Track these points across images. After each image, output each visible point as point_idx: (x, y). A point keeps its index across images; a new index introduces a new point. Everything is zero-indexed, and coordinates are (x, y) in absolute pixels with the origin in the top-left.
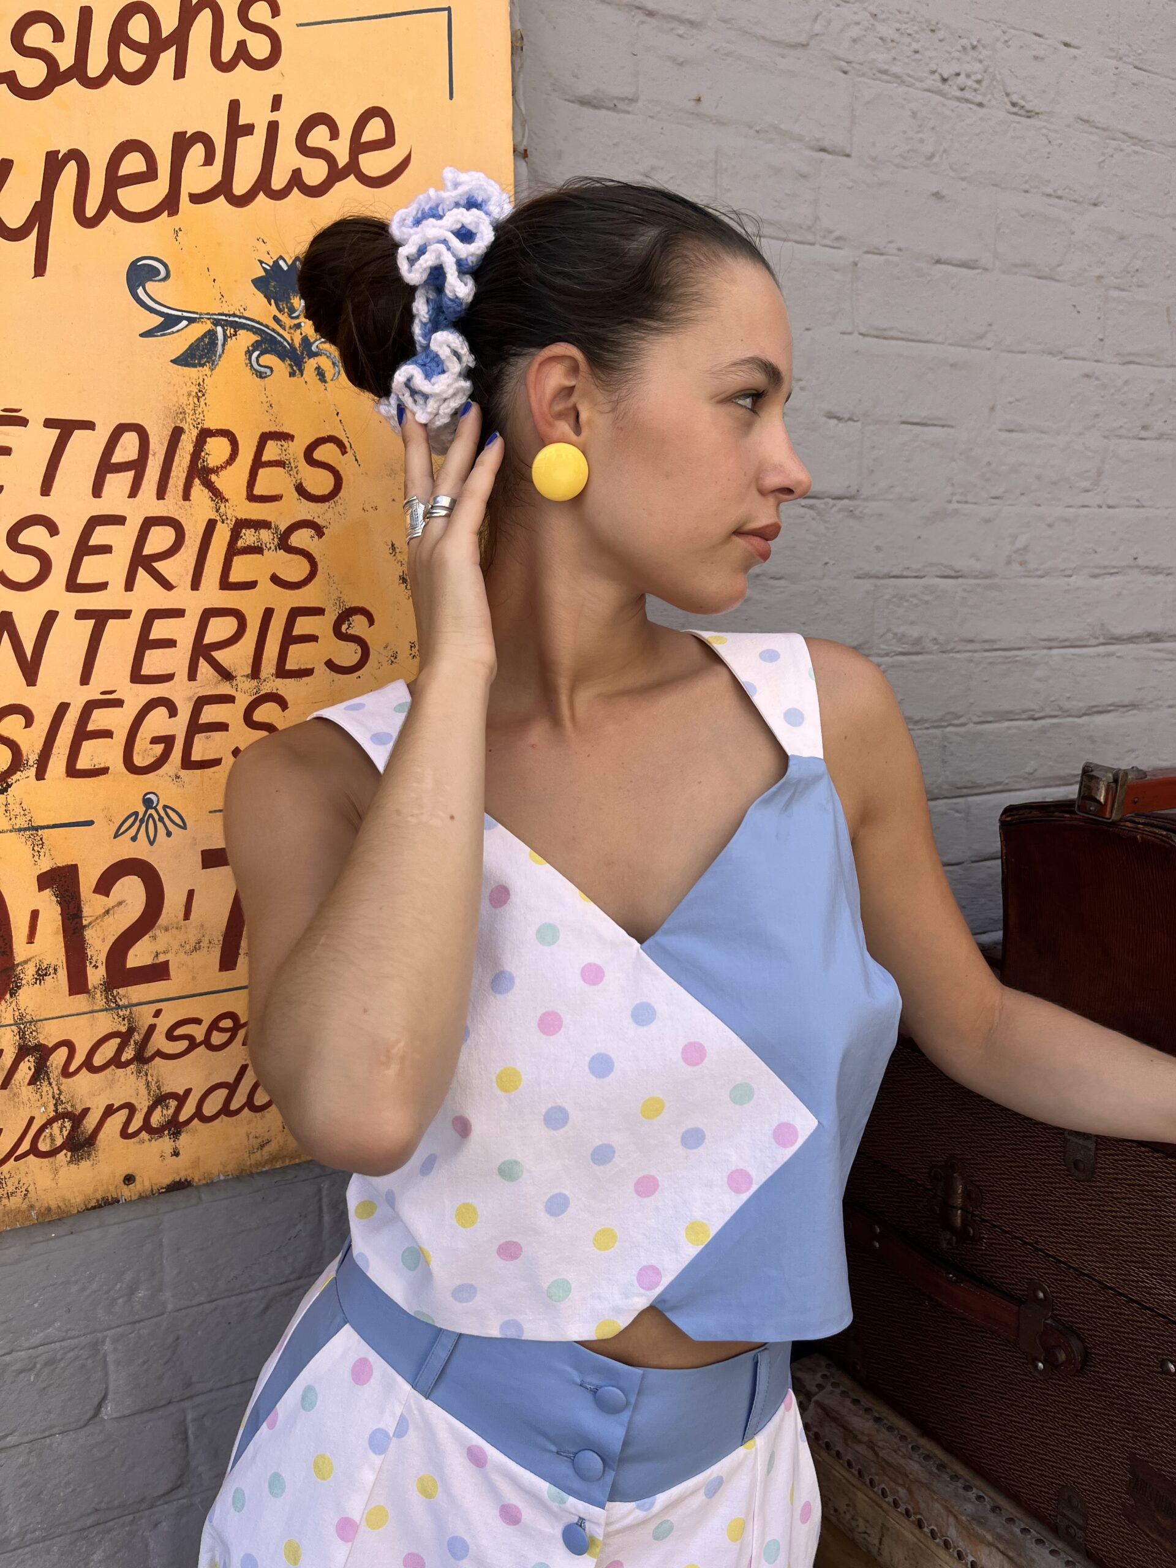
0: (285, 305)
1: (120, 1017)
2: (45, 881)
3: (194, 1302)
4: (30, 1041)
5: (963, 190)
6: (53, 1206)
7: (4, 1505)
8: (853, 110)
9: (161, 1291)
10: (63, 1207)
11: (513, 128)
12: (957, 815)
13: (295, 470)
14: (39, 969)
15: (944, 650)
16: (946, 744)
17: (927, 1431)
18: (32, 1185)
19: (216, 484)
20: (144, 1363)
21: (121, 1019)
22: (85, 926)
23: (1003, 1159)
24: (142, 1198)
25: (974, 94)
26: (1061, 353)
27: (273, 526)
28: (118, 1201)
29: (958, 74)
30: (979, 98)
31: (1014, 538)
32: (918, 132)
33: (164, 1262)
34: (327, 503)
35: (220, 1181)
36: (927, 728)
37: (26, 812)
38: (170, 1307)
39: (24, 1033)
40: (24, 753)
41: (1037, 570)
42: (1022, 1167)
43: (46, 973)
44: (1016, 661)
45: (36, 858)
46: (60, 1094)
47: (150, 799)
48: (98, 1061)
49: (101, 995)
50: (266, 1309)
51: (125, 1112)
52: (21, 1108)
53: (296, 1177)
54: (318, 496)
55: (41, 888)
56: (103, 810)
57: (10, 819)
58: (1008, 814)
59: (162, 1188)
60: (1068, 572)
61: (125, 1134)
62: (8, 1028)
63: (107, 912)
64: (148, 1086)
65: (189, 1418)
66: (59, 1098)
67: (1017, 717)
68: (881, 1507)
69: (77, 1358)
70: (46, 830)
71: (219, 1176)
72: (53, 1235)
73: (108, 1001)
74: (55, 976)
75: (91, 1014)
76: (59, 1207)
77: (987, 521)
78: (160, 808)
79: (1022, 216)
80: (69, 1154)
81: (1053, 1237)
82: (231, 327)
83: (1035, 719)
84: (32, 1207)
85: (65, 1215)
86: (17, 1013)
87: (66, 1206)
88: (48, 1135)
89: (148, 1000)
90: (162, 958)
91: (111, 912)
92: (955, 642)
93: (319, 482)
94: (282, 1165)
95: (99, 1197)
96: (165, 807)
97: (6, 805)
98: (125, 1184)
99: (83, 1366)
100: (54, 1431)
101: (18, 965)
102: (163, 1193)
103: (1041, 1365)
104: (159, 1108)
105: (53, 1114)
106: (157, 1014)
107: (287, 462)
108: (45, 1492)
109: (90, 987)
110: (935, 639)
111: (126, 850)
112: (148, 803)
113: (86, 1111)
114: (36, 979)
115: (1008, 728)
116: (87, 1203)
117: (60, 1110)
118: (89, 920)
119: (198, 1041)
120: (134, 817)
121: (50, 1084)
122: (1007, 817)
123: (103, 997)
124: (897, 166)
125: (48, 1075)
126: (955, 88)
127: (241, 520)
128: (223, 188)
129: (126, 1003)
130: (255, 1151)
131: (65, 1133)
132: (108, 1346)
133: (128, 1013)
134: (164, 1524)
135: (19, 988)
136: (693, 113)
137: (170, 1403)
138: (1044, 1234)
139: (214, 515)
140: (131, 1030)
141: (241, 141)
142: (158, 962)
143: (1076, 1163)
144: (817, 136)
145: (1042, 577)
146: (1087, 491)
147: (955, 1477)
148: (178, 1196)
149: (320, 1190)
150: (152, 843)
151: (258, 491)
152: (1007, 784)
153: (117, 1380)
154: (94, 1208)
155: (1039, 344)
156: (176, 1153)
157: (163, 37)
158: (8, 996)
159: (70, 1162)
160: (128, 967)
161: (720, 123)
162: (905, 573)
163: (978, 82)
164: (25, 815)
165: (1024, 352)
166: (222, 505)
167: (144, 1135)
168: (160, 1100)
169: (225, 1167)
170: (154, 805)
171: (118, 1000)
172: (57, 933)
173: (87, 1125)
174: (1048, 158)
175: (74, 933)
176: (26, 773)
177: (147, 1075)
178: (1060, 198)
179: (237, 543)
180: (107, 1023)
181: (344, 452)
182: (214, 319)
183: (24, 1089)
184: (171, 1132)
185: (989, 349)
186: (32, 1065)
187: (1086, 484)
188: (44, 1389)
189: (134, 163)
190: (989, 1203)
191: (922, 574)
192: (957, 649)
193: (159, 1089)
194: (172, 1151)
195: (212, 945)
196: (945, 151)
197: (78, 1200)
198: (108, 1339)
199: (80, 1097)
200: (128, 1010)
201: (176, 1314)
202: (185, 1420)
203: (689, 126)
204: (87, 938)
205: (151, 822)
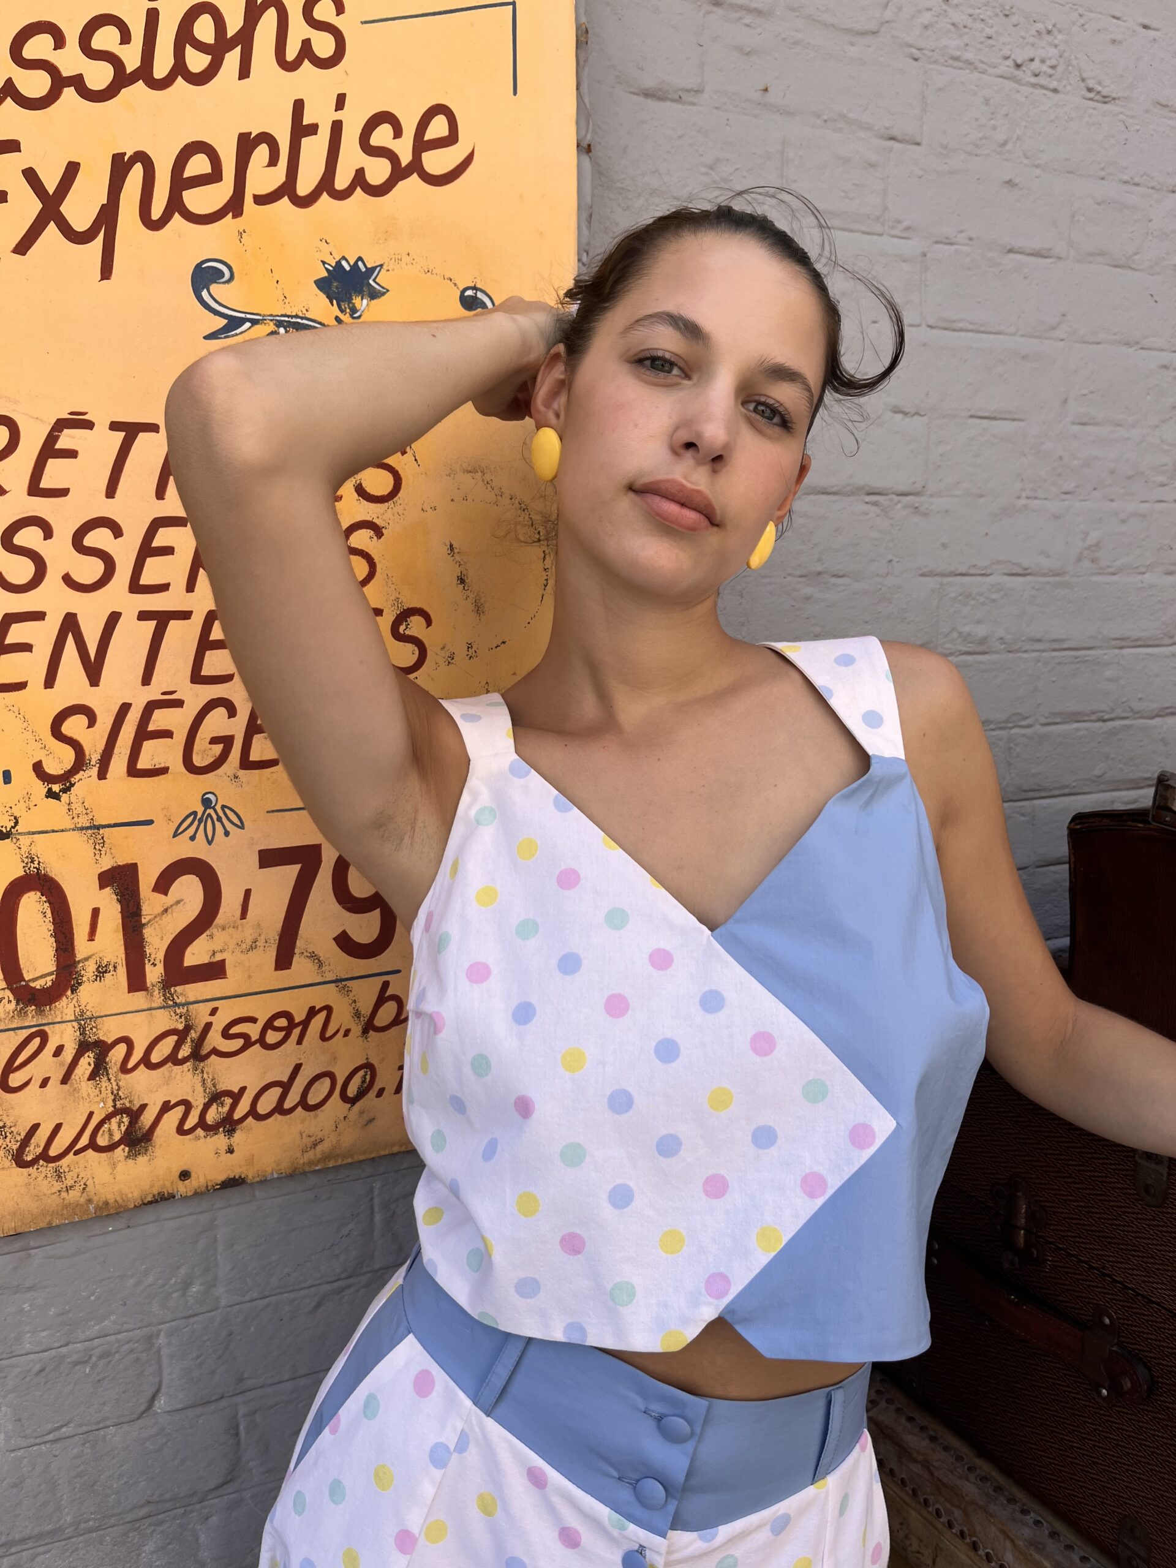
0: (346, 306)
1: (177, 1014)
2: (106, 879)
3: (247, 1298)
4: (90, 1037)
5: (1037, 177)
6: (111, 1201)
7: (59, 1495)
8: (924, 97)
9: (214, 1286)
10: (120, 1201)
11: (577, 123)
12: (1022, 818)
14: (99, 966)
15: (1011, 649)
16: (1012, 745)
17: (983, 1452)
18: (90, 1180)
20: (198, 1357)
21: (178, 1017)
22: (144, 925)
23: (1069, 1180)
24: (197, 1194)
25: (1048, 79)
26: (1138, 343)
28: (174, 1197)
29: (1032, 60)
30: (1054, 84)
31: (1086, 534)
32: (992, 119)
33: (219, 1257)
34: (386, 504)
35: (275, 1179)
36: (992, 730)
37: (88, 811)
38: (223, 1302)
39: (84, 1029)
40: (87, 753)
41: (1109, 567)
42: (1090, 1189)
43: (106, 970)
44: (1086, 661)
45: (98, 857)
46: (118, 1090)
47: (208, 798)
48: (155, 1058)
49: (159, 993)
50: (318, 1306)
51: (181, 1109)
52: (81, 1103)
53: (348, 1176)
54: (377, 497)
55: (102, 886)
56: (163, 809)
57: (73, 818)
58: (1077, 822)
59: (217, 1185)
60: (1143, 570)
61: (181, 1131)
62: (69, 1024)
63: (166, 910)
64: (204, 1083)
65: (241, 1413)
66: (118, 1094)
67: (1086, 718)
68: (934, 1526)
69: (132, 1351)
70: (107, 829)
71: (272, 1173)
72: (110, 1229)
73: (165, 998)
74: (114, 973)
75: (149, 1012)
76: (116, 1201)
77: (1057, 517)
78: (218, 808)
79: (1099, 204)
80: (127, 1149)
81: (1121, 1263)
83: (1105, 721)
84: (90, 1201)
85: (122, 1210)
86: (77, 1010)
87: (124, 1201)
88: (107, 1130)
89: (204, 998)
90: (219, 957)
91: (170, 911)
92: (1023, 641)
93: (379, 482)
94: (335, 1164)
95: (156, 1192)
96: (223, 807)
97: (69, 804)
98: (181, 1180)
99: (137, 1359)
100: (108, 1423)
101: (79, 962)
102: (217, 1189)
103: (1104, 1392)
104: (214, 1106)
105: (111, 1109)
106: (214, 1012)
108: (98, 1483)
109: (149, 984)
110: (1001, 638)
111: (185, 849)
112: (206, 803)
113: (143, 1107)
114: (97, 976)
115: (1078, 730)
116: (143, 1197)
117: (118, 1106)
118: (148, 918)
119: (253, 1039)
120: (192, 817)
121: (109, 1080)
122: (1076, 824)
123: (161, 994)
124: (969, 154)
125: (107, 1071)
126: (1029, 73)
128: (287, 189)
129: (183, 1001)
130: (308, 1149)
131: (123, 1129)
132: (162, 1340)
133: (185, 1010)
134: (214, 1518)
135: (80, 984)
136: (759, 104)
137: (222, 1397)
138: (1111, 1259)
140: (188, 1028)
141: (306, 142)
142: (214, 960)
143: (1147, 1188)
144: (887, 125)
145: (1114, 574)
146: (1163, 485)
147: (1011, 1500)
148: (233, 1194)
149: (371, 1190)
150: (210, 842)
152: (1074, 787)
153: (171, 1373)
154: (150, 1203)
155: (1114, 334)
156: (230, 1151)
157: (228, 37)
158: (69, 993)
159: (127, 1157)
160: (185, 965)
161: (787, 113)
162: (972, 571)
163: (1053, 67)
164: (87, 814)
165: (1098, 343)
167: (200, 1132)
168: (215, 1098)
169: (278, 1165)
170: (213, 805)
171: (175, 998)
172: (116, 931)
173: (144, 1121)
174: (1125, 144)
175: (133, 931)
176: (88, 773)
177: (203, 1072)
178: (1137, 185)
180: (165, 1021)
182: (278, 321)
183: (83, 1083)
184: (226, 1129)
185: (1062, 340)
186: (92, 1061)
187: (1161, 479)
188: (99, 1381)
189: (198, 165)
190: (1054, 1225)
191: (989, 572)
192: (1024, 649)
193: (214, 1087)
194: (227, 1148)
195: (267, 945)
196: (1018, 138)
197: (135, 1194)
198: (162, 1333)
199: (138, 1093)
200: (185, 1008)
201: (229, 1309)
202: (237, 1414)
203: (755, 116)
204: (145, 936)
205: (209, 821)
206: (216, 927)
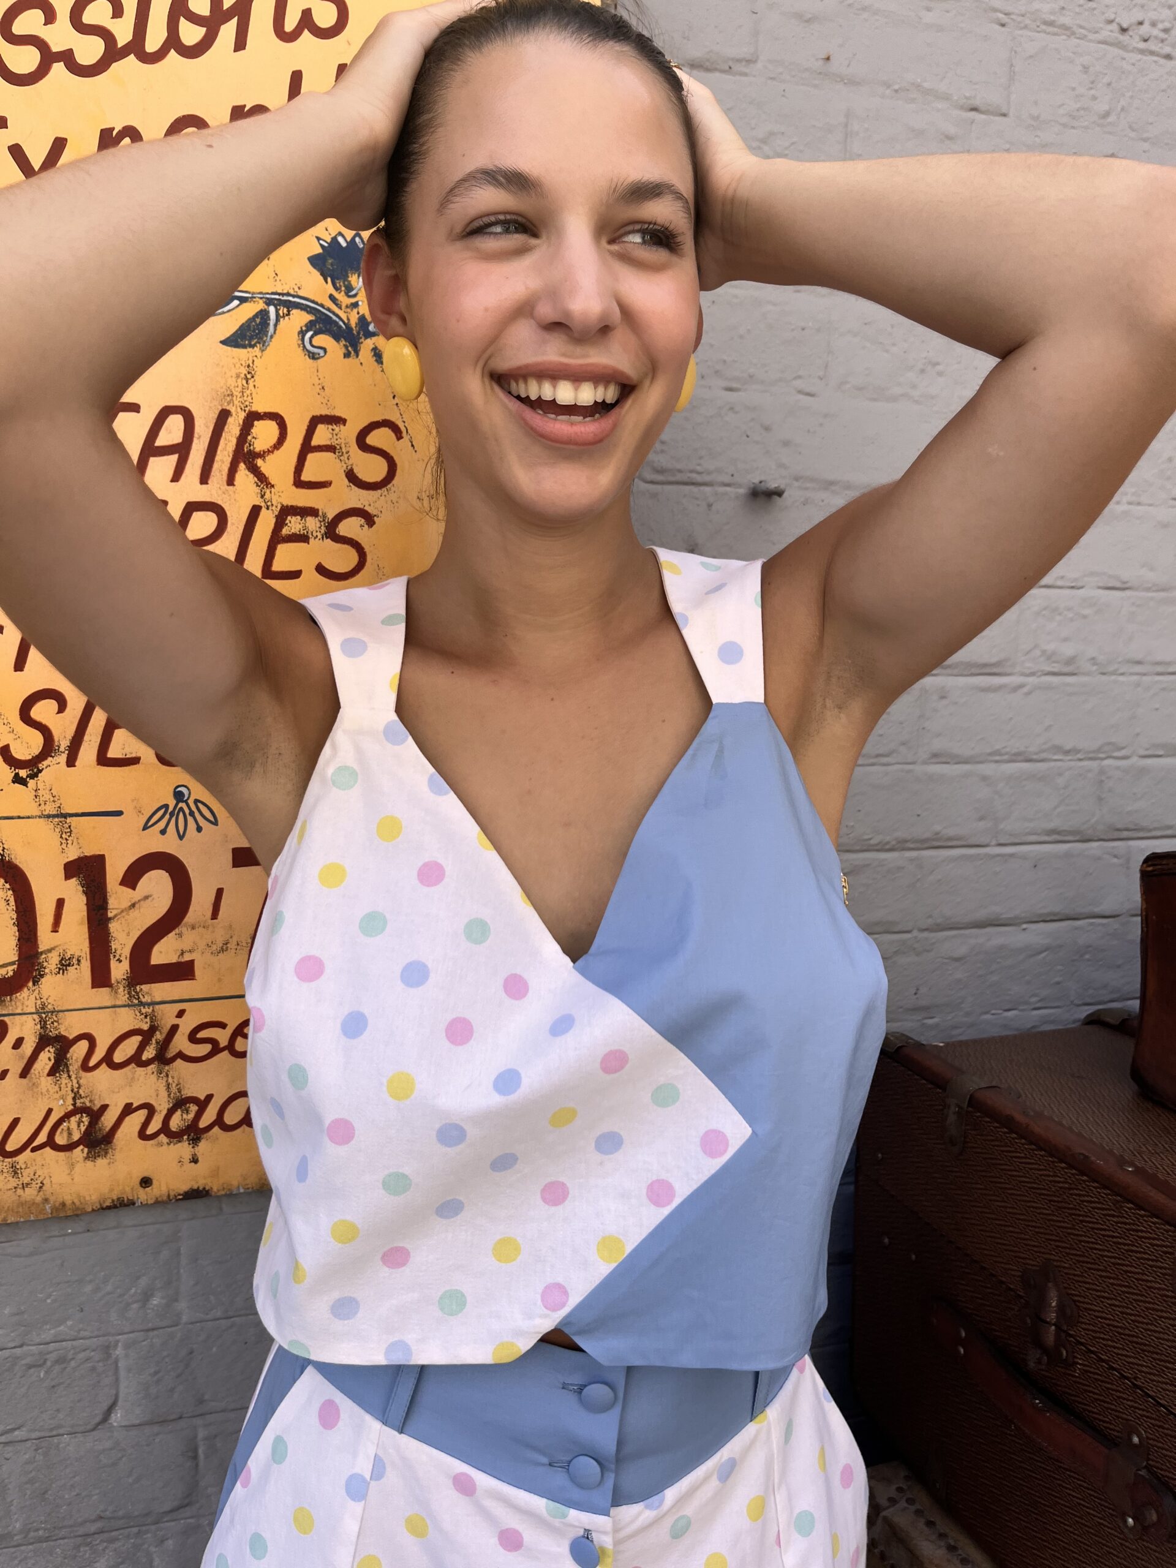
0: (342, 284)
1: (143, 1014)
2: (72, 869)
3: (209, 1317)
4: (51, 1031)
5: (1144, 152)
6: (68, 1203)
7: (9, 1500)
8: (1012, 65)
9: (176, 1300)
10: (78, 1203)
12: (1115, 860)
13: (346, 456)
14: (62, 959)
15: (1105, 671)
16: (1103, 778)
18: (48, 1178)
19: (262, 469)
20: (156, 1373)
21: (143, 1016)
22: (110, 919)
23: (1104, 1274)
24: (158, 1203)
25: (1160, 45)
27: (320, 513)
28: (134, 1204)
29: (1141, 23)
30: (1167, 50)
32: (1091, 88)
33: (182, 1271)
34: (379, 491)
35: (241, 1193)
36: (1080, 760)
37: (56, 799)
38: (185, 1318)
39: (45, 1022)
40: (56, 739)
43: (70, 963)
45: (64, 846)
46: (79, 1088)
47: (180, 792)
48: (119, 1057)
49: (124, 990)
51: (143, 1113)
52: (40, 1099)
54: (369, 483)
55: (68, 877)
56: (133, 801)
57: (40, 805)
58: (1150, 863)
59: (179, 1195)
61: (143, 1135)
62: (30, 1016)
63: (133, 905)
64: (168, 1088)
65: (200, 1436)
66: (78, 1092)
69: (87, 1360)
70: (74, 818)
71: (238, 1187)
72: (70, 1231)
73: (130, 996)
74: (77, 966)
75: (114, 1009)
76: (73, 1203)
77: (1165, 526)
78: (191, 802)
80: (86, 1150)
81: (1154, 1375)
82: (284, 307)
84: (46, 1200)
85: (79, 1212)
86: (39, 1002)
87: (81, 1204)
88: (66, 1128)
89: (172, 999)
90: (187, 957)
91: (137, 906)
92: (1119, 663)
93: (372, 468)
95: (115, 1198)
96: (196, 801)
97: (36, 791)
98: (141, 1186)
99: (93, 1369)
101: (42, 953)
102: (180, 1199)
103: (1130, 1521)
104: (179, 1112)
105: (71, 1108)
106: (181, 1014)
107: (338, 447)
108: (50, 1492)
109: (113, 981)
110: (1093, 659)
111: (154, 843)
112: (178, 796)
113: (104, 1108)
114: (60, 969)
116: (102, 1202)
117: (78, 1105)
118: (114, 912)
119: (222, 1046)
120: (164, 809)
121: (70, 1077)
122: (1149, 866)
123: (126, 992)
124: (1064, 125)
125: (68, 1067)
126: (1137, 38)
127: (287, 506)
129: (149, 1001)
131: (83, 1129)
132: (119, 1351)
133: (150, 1010)
134: (170, 1542)
135: (42, 976)
136: (820, 73)
137: (180, 1418)
138: (1144, 1369)
139: (258, 501)
140: (153, 1029)
142: (183, 960)
144: (968, 95)
148: (198, 1204)
150: (181, 837)
151: (305, 477)
153: (128, 1387)
154: (109, 1208)
156: (195, 1160)
157: (224, 9)
158: (30, 984)
159: (87, 1158)
160: (152, 963)
161: (852, 82)
162: (1059, 583)
163: (1166, 31)
164: (54, 801)
166: (268, 491)
167: (163, 1138)
168: (180, 1103)
169: (245, 1179)
170: (185, 799)
171: (141, 997)
172: (82, 924)
173: (105, 1122)
175: (99, 925)
176: (57, 759)
177: (167, 1076)
179: (281, 531)
180: (129, 1019)
181: (399, 437)
182: (267, 299)
183: (42, 1079)
184: (191, 1138)
186: (52, 1056)
188: (53, 1387)
190: (1086, 1324)
191: (1080, 584)
192: (1121, 671)
193: (180, 1092)
194: (191, 1157)
195: (239, 947)
196: (1123, 109)
197: (93, 1198)
198: (120, 1344)
199: (99, 1093)
200: (151, 1008)
201: (190, 1326)
202: (196, 1437)
203: (816, 86)
204: (111, 931)
205: (181, 815)
206: (186, 925)
